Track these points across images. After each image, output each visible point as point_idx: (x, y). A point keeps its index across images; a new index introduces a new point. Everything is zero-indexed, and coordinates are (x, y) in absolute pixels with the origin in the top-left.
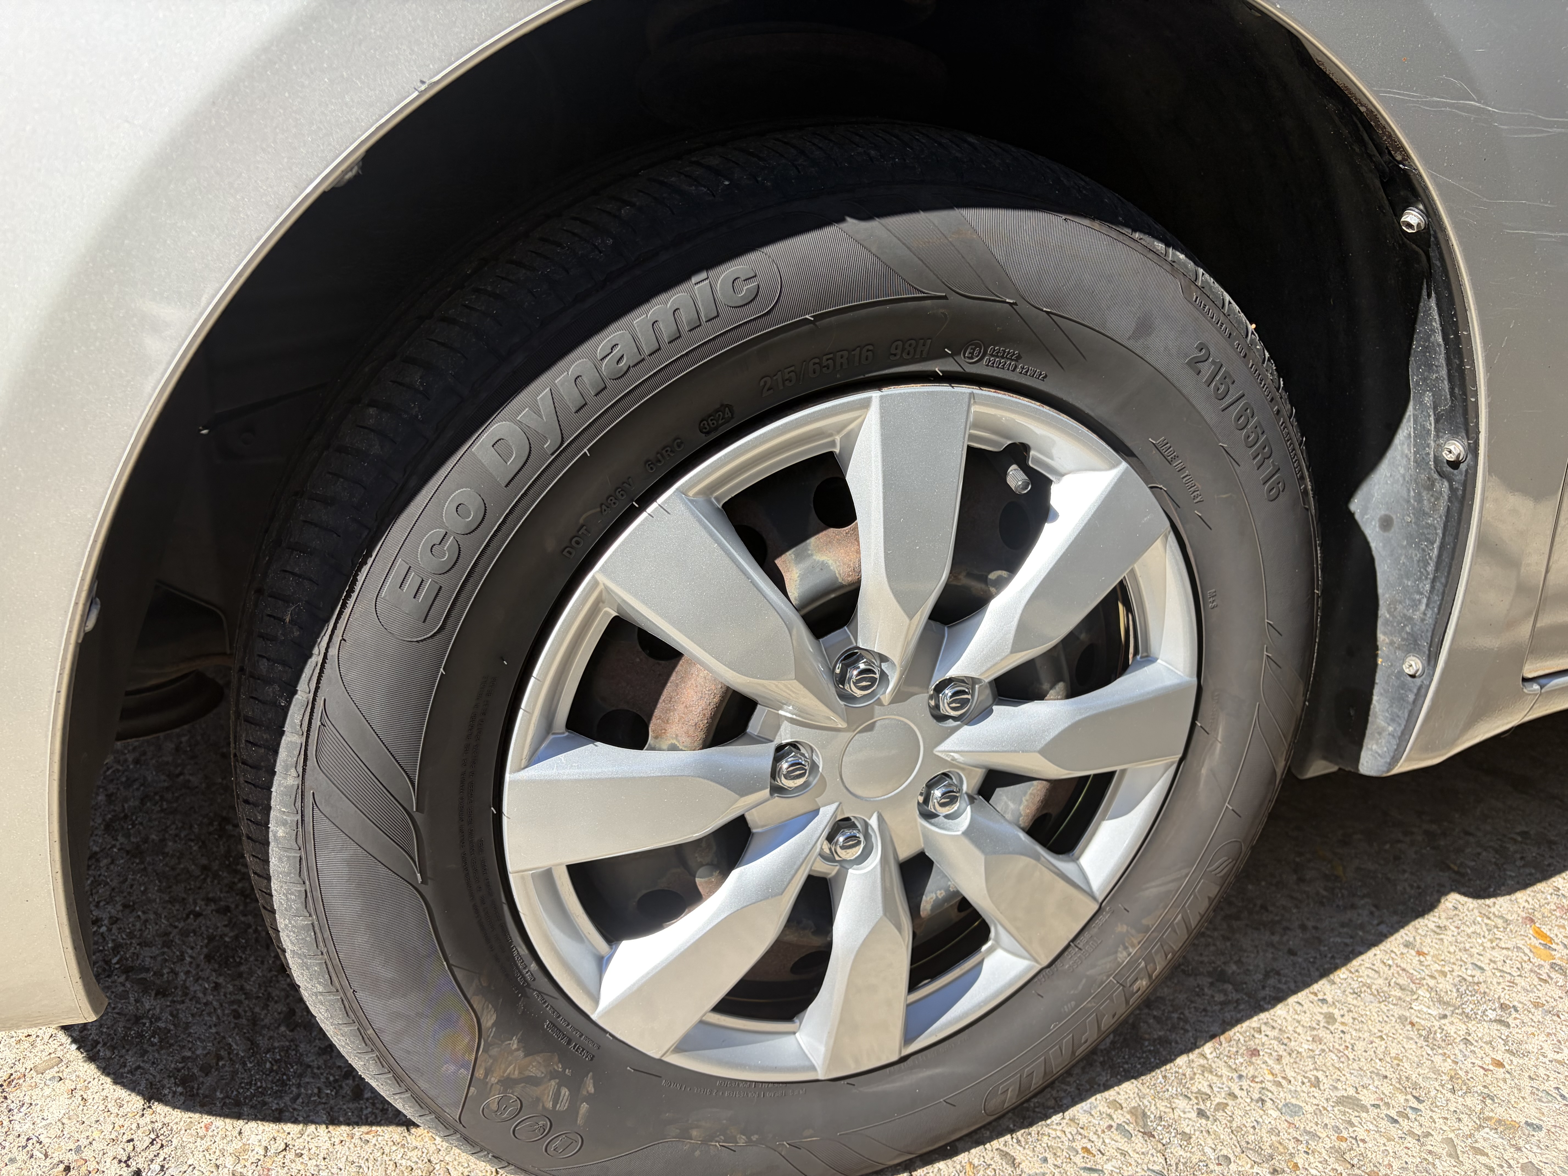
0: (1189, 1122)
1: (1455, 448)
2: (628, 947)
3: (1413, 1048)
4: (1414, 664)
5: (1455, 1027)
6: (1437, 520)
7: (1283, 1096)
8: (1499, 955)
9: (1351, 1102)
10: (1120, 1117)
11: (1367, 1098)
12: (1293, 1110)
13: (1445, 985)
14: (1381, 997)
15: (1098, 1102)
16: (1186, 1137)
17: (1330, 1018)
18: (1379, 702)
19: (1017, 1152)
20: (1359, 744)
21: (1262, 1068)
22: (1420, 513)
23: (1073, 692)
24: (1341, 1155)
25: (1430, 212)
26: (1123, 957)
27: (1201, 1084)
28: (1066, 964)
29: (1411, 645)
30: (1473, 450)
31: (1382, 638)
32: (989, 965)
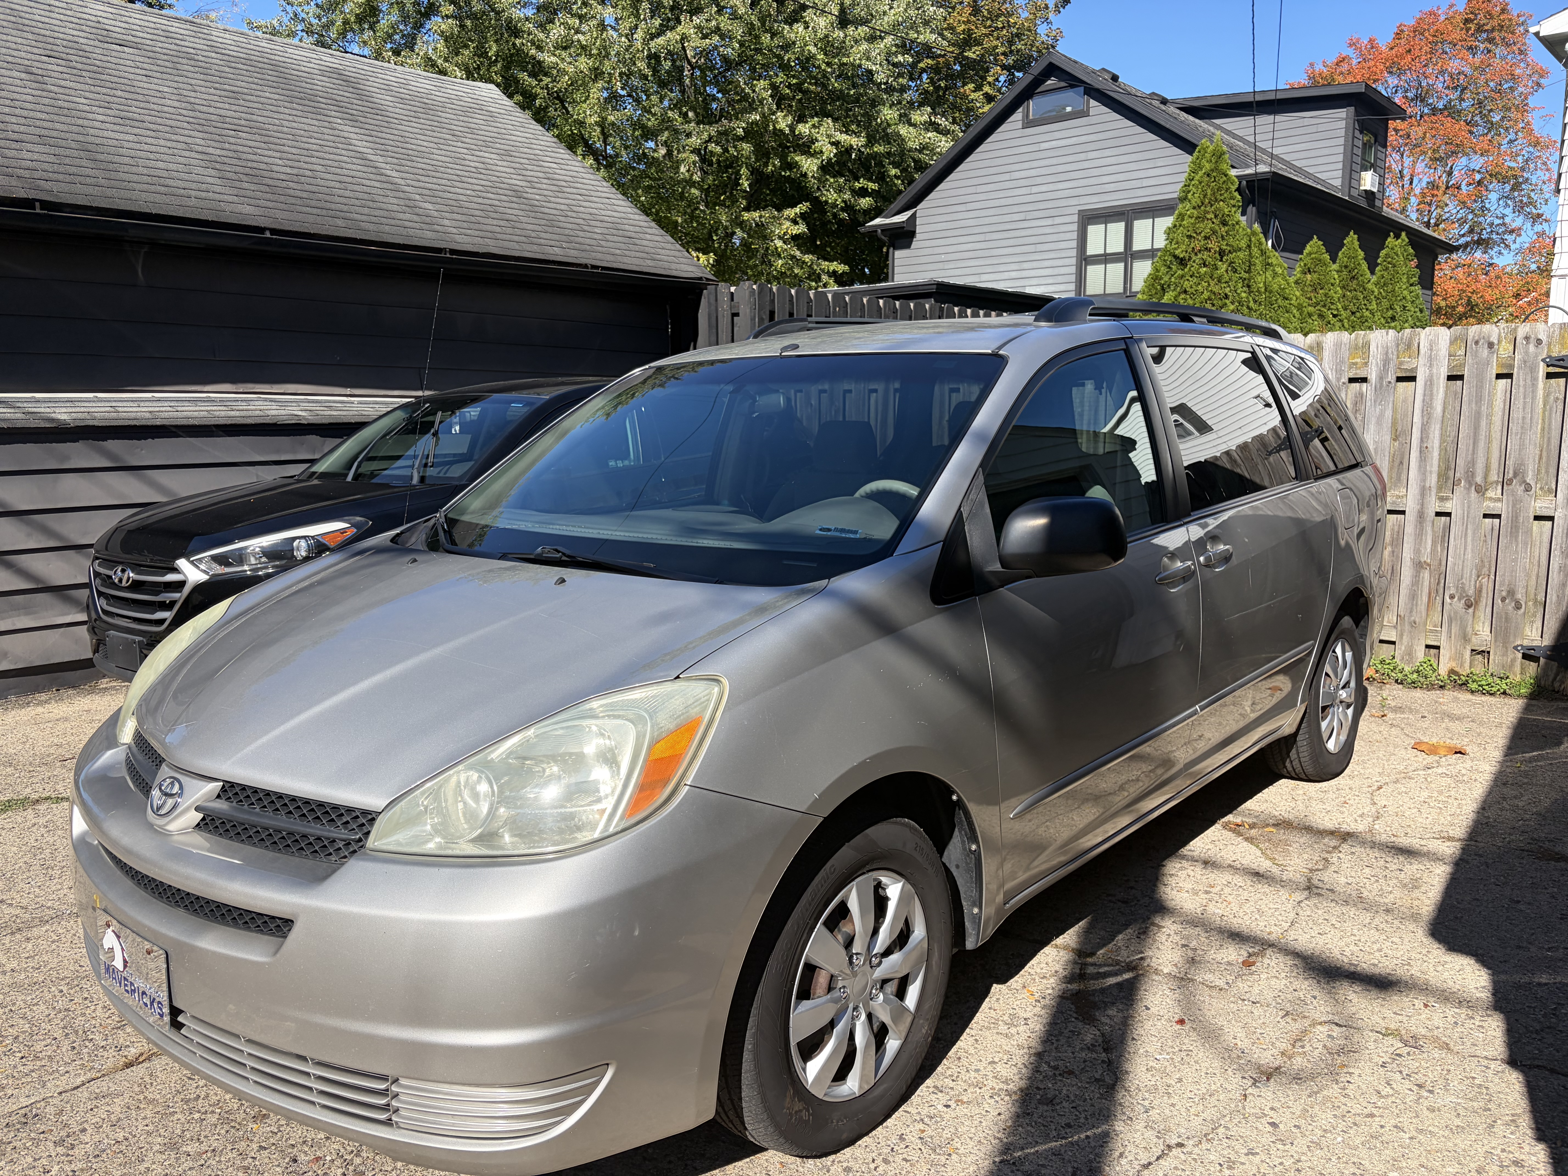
0: (952, 1084)
1: (974, 847)
2: (809, 1064)
3: (1003, 1041)
4: (976, 910)
5: (1013, 1030)
6: (972, 865)
7: (973, 1068)
8: (1018, 1003)
9: (993, 1062)
10: (931, 1090)
11: (996, 1060)
12: (977, 1071)
13: (1006, 1018)
14: (989, 1028)
15: (922, 1087)
16: (952, 1088)
17: (976, 1040)
18: (967, 924)
19: (909, 1109)
20: (964, 940)
21: (964, 1061)
22: (967, 864)
23: (901, 950)
24: (996, 1077)
25: (958, 796)
26: (924, 1031)
27: (949, 1072)
28: (909, 1039)
29: (974, 904)
30: (979, 847)
31: (964, 903)
32: (888, 1047)
